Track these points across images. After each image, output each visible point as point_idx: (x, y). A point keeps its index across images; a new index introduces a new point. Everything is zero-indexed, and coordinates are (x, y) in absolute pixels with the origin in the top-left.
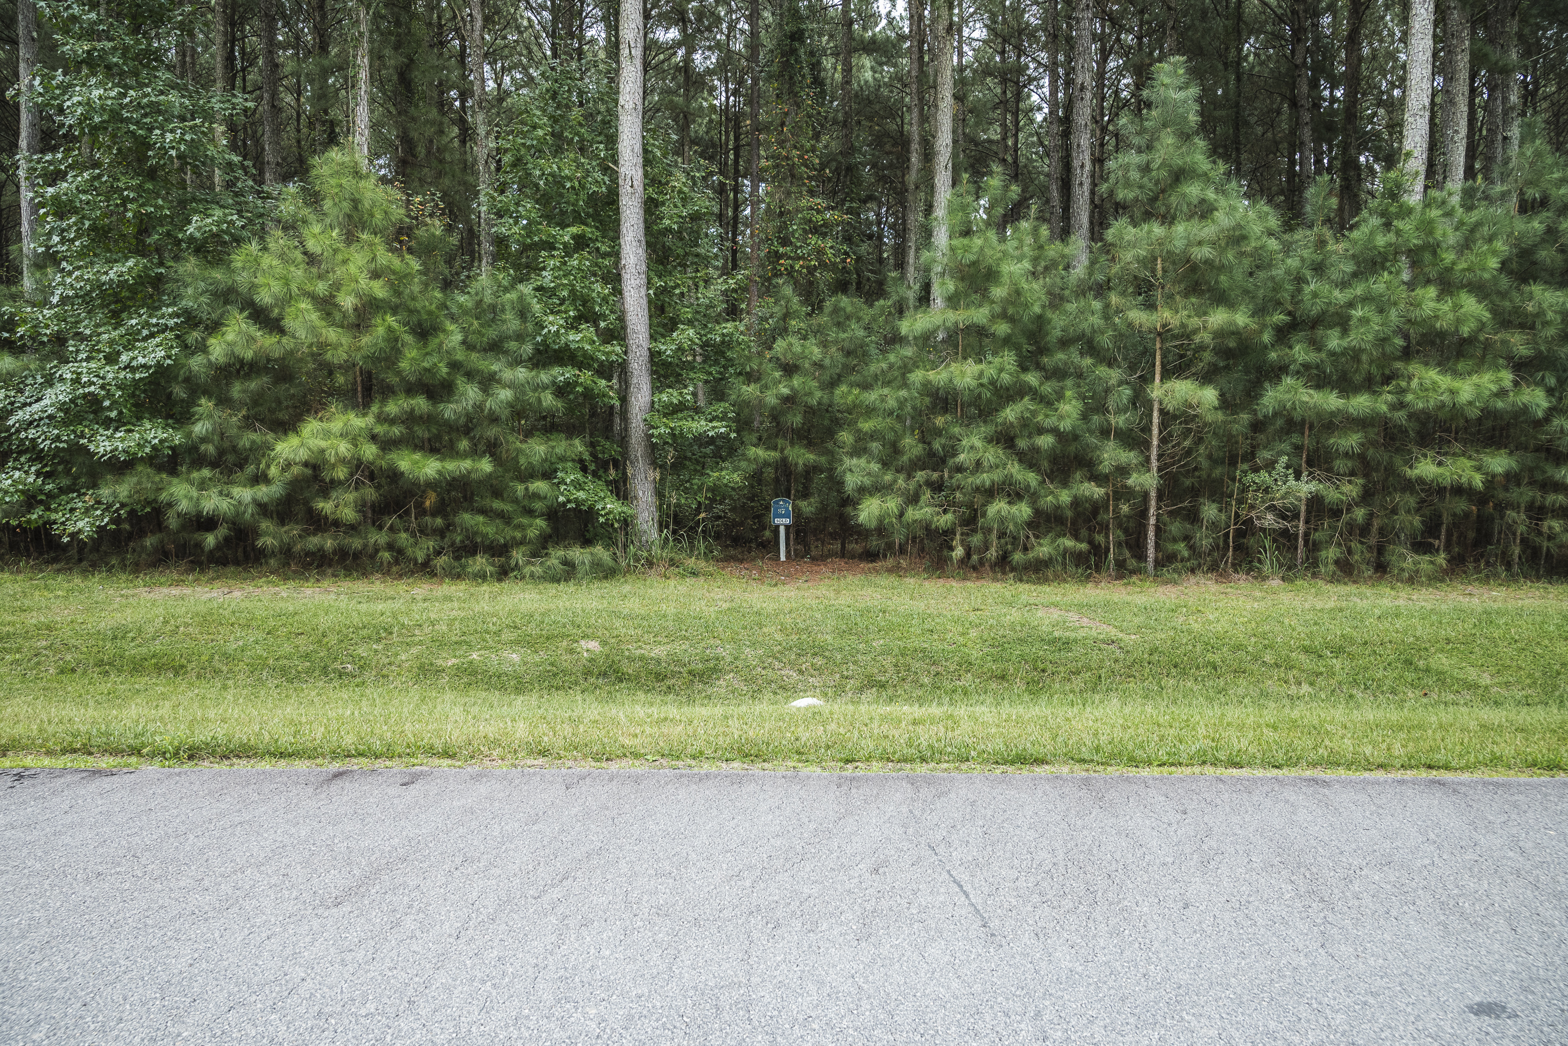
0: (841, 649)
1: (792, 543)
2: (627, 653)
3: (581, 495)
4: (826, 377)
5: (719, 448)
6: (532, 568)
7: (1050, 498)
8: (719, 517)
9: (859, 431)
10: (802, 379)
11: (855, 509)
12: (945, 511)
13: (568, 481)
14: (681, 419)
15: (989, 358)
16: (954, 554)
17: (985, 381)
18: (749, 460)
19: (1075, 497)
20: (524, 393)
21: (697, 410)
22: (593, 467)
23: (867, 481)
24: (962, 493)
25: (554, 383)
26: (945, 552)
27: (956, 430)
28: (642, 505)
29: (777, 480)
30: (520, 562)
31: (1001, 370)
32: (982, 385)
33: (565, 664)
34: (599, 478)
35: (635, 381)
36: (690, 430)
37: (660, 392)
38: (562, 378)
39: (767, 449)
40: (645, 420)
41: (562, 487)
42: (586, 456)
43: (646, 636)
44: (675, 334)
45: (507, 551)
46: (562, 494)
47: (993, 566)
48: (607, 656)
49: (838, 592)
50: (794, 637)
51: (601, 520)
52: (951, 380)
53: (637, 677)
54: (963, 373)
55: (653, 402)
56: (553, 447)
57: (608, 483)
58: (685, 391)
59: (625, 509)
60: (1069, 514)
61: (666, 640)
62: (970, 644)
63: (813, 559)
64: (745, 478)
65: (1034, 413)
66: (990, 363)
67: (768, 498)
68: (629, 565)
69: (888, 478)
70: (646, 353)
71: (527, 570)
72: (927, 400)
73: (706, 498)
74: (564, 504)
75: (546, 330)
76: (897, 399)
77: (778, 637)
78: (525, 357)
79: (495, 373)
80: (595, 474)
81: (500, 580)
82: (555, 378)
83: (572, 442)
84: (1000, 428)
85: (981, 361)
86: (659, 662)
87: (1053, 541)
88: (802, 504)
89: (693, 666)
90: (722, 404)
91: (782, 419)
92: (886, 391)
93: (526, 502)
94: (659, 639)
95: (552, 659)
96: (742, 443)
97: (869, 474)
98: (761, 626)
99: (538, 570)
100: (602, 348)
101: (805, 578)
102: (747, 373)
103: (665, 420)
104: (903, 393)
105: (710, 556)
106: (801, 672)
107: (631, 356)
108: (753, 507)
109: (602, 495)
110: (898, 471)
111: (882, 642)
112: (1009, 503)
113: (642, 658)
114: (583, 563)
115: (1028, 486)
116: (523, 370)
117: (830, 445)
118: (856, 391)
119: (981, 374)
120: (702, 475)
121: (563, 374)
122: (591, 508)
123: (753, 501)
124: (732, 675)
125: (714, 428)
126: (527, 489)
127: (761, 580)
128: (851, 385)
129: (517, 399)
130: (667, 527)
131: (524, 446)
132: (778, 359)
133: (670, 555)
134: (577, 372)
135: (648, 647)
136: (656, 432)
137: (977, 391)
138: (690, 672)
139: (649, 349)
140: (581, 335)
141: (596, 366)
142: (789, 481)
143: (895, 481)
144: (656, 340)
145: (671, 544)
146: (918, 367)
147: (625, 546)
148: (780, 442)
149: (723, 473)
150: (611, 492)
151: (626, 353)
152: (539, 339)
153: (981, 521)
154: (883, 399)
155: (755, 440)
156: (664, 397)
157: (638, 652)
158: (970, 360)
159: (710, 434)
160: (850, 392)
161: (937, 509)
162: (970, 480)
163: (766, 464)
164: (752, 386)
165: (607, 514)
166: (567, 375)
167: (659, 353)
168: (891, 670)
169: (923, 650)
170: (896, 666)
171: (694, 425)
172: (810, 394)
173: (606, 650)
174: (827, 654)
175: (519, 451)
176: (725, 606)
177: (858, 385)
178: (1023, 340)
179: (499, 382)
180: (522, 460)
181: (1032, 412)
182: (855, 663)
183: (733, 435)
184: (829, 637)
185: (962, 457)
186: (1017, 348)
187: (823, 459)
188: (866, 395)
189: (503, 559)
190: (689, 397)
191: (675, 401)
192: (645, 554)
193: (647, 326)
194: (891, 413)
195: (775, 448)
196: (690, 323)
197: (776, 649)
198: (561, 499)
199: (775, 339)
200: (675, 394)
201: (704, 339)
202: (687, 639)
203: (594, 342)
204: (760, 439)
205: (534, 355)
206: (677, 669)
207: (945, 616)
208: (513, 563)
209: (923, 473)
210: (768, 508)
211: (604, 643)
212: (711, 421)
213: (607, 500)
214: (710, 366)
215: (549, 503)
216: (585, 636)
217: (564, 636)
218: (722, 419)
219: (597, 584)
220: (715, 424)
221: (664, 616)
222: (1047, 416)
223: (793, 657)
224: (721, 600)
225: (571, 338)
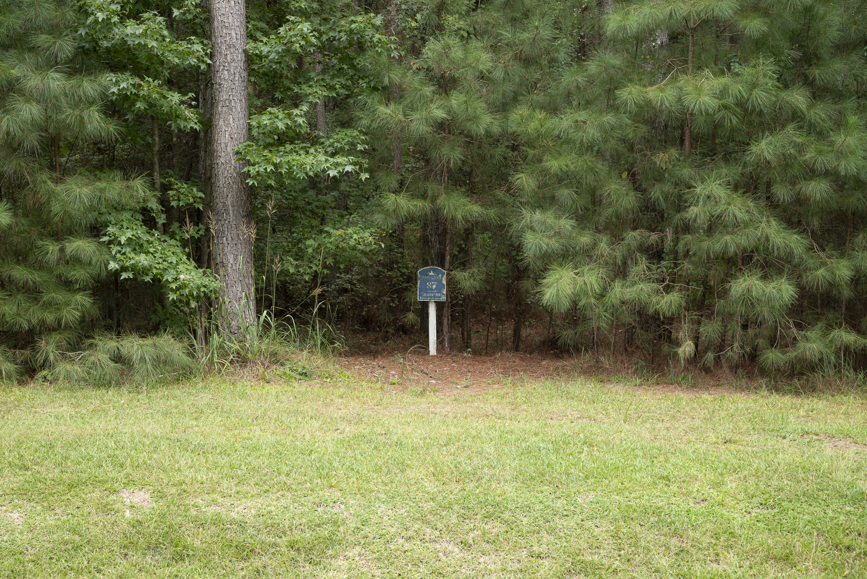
0: (528, 508)
1: (446, 329)
2: (193, 512)
3: (143, 260)
4: (496, 97)
5: (346, 196)
6: (69, 367)
7: (821, 272)
8: (346, 291)
9: (545, 172)
10: (462, 98)
11: (538, 284)
12: (668, 289)
13: (123, 239)
14: (291, 152)
15: (736, 68)
16: (680, 351)
17: (730, 101)
18: (386, 213)
19: (857, 270)
20: (59, 109)
21: (315, 141)
22: (161, 220)
23: (554, 244)
24: (690, 262)
25: (104, 96)
26: (665, 348)
27: (686, 172)
28: (233, 276)
29: (425, 241)
30: (51, 358)
31: (754, 86)
32: (725, 107)
33: (94, 531)
34: (172, 236)
35: (223, 96)
36: (301, 166)
37: (260, 113)
38: (115, 90)
39: (413, 196)
40: (238, 153)
41: (115, 249)
42: (154, 204)
43: (225, 483)
44: (281, 30)
45: (33, 342)
46: (114, 258)
47: (734, 368)
48: (163, 516)
49: (515, 407)
50: (456, 488)
51: (172, 296)
52: (680, 100)
53: (208, 553)
54: (698, 90)
55: (250, 128)
56: (102, 190)
57: (184, 244)
58: (296, 111)
59: (206, 281)
60: (847, 293)
61: (255, 491)
62: (728, 500)
63: (476, 353)
64: (382, 239)
65: (801, 149)
66: (738, 75)
67: (411, 264)
68: (211, 361)
69: (585, 239)
70: (241, 57)
71: (63, 367)
72: (643, 129)
73: (325, 266)
74: (117, 273)
75: (91, 19)
76: (601, 128)
77: (431, 486)
78: (62, 56)
79: (18, 79)
80: (166, 229)
81: (21, 383)
82: (107, 89)
83: (131, 183)
84: (750, 169)
85: (723, 73)
86: (242, 526)
87: (825, 335)
88: (460, 275)
89: (297, 535)
90: (349, 132)
91: (434, 154)
92: (582, 115)
93: (62, 269)
94: (245, 488)
95: (74, 521)
96: (377, 188)
97: (558, 234)
98: (403, 467)
99: (77, 369)
100: (173, 46)
101: (464, 383)
102: (385, 88)
103: (266, 153)
104: (609, 118)
105: (330, 348)
106: (465, 545)
107: (219, 60)
108: (390, 277)
109: (174, 260)
110: (598, 231)
111: (592, 496)
112: (764, 278)
113: (217, 521)
114: (143, 359)
115: (791, 254)
116: (57, 75)
117: (500, 193)
118: (540, 115)
119: (723, 93)
120: (321, 232)
121: (117, 83)
122: (157, 280)
123: (392, 269)
124: (358, 549)
125: (337, 164)
126: (62, 250)
127: (403, 385)
128: (533, 107)
129: (48, 118)
130: (268, 307)
131: (59, 188)
132: (429, 70)
133: (272, 348)
134: (137, 80)
135: (228, 501)
136: (253, 170)
137: (718, 116)
138: (291, 546)
139: (245, 51)
140: (143, 27)
141: (166, 73)
142: (442, 243)
143: (595, 245)
144: (255, 40)
145: (273, 331)
146: (631, 81)
147: (207, 333)
148: (432, 187)
149: (350, 231)
150: (188, 256)
151: (211, 56)
152: (82, 31)
153: (719, 304)
154: (578, 125)
155: (395, 185)
156: (265, 119)
157: (212, 510)
158: (707, 72)
159: (332, 173)
160: (531, 117)
161: (656, 286)
162: (705, 245)
163: (411, 219)
164: (392, 106)
165: (178, 289)
166: (123, 85)
167: (260, 57)
168: (609, 545)
169: (657, 512)
170: (616, 536)
171: (309, 160)
172: (474, 119)
173: (160, 506)
174: (507, 515)
175: (51, 194)
176: (349, 430)
177: (542, 108)
178: (784, 44)
179: (21, 93)
180: (56, 208)
181: (796, 145)
182: (551, 531)
183: (364, 176)
184: (508, 488)
185: (693, 211)
186: (776, 53)
187: (492, 213)
188: (555, 120)
189: (27, 352)
190: (300, 120)
191: (281, 125)
192: (236, 346)
193: (243, 19)
194: (590, 147)
195: (424, 196)
196: (305, 15)
197: (428, 506)
198: (113, 266)
199: (424, 41)
200: (281, 115)
201: (324, 38)
202: (289, 489)
203: (164, 37)
204: (401, 184)
205: (76, 56)
206: (271, 539)
207: (683, 453)
208: (41, 359)
209: (636, 233)
210: (411, 279)
211: (159, 495)
212: (333, 155)
213: (181, 267)
214: (333, 77)
215: (95, 272)
216: (129, 482)
217: (96, 482)
218: (349, 153)
219: (162, 391)
220: (339, 159)
221: (255, 449)
222: (820, 152)
223: (454, 520)
224: (343, 419)
225: (129, 30)
